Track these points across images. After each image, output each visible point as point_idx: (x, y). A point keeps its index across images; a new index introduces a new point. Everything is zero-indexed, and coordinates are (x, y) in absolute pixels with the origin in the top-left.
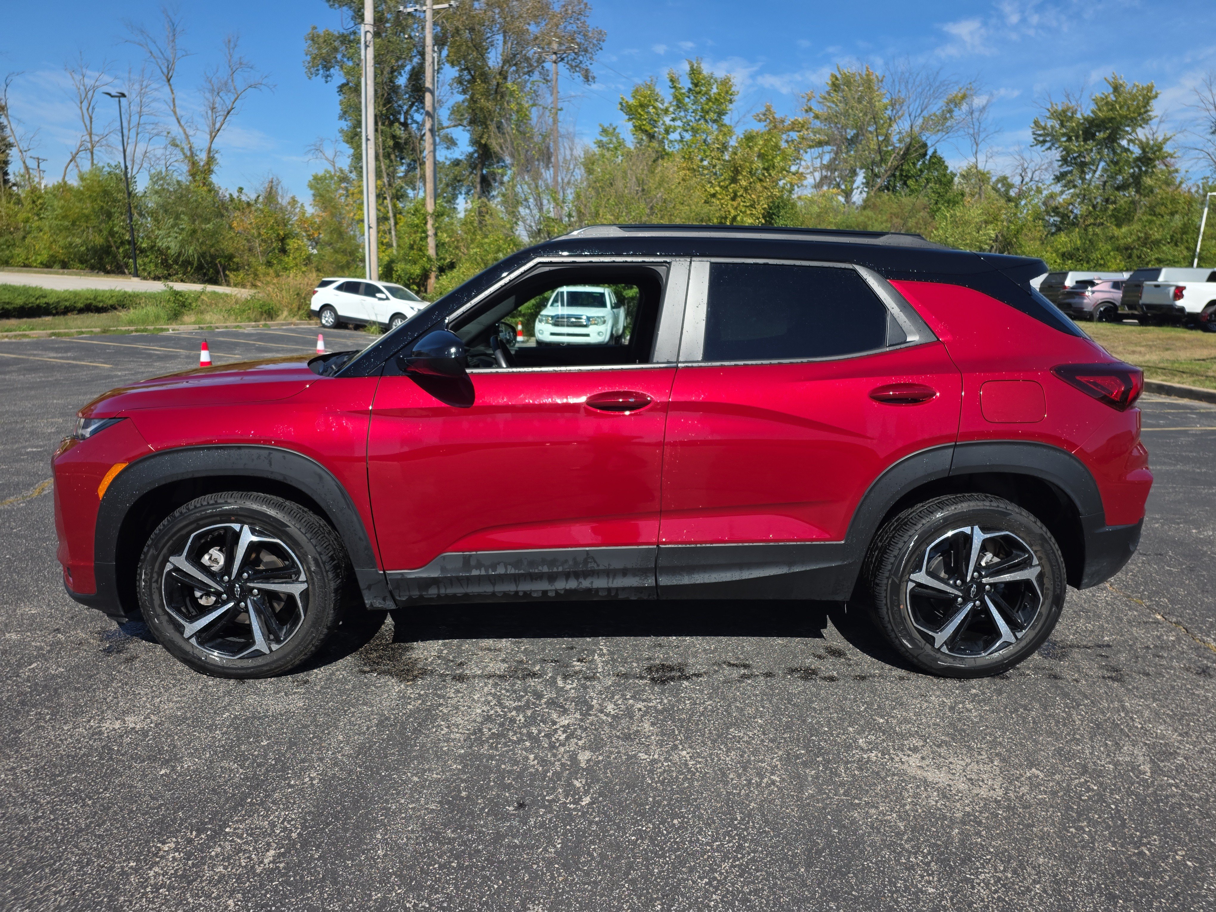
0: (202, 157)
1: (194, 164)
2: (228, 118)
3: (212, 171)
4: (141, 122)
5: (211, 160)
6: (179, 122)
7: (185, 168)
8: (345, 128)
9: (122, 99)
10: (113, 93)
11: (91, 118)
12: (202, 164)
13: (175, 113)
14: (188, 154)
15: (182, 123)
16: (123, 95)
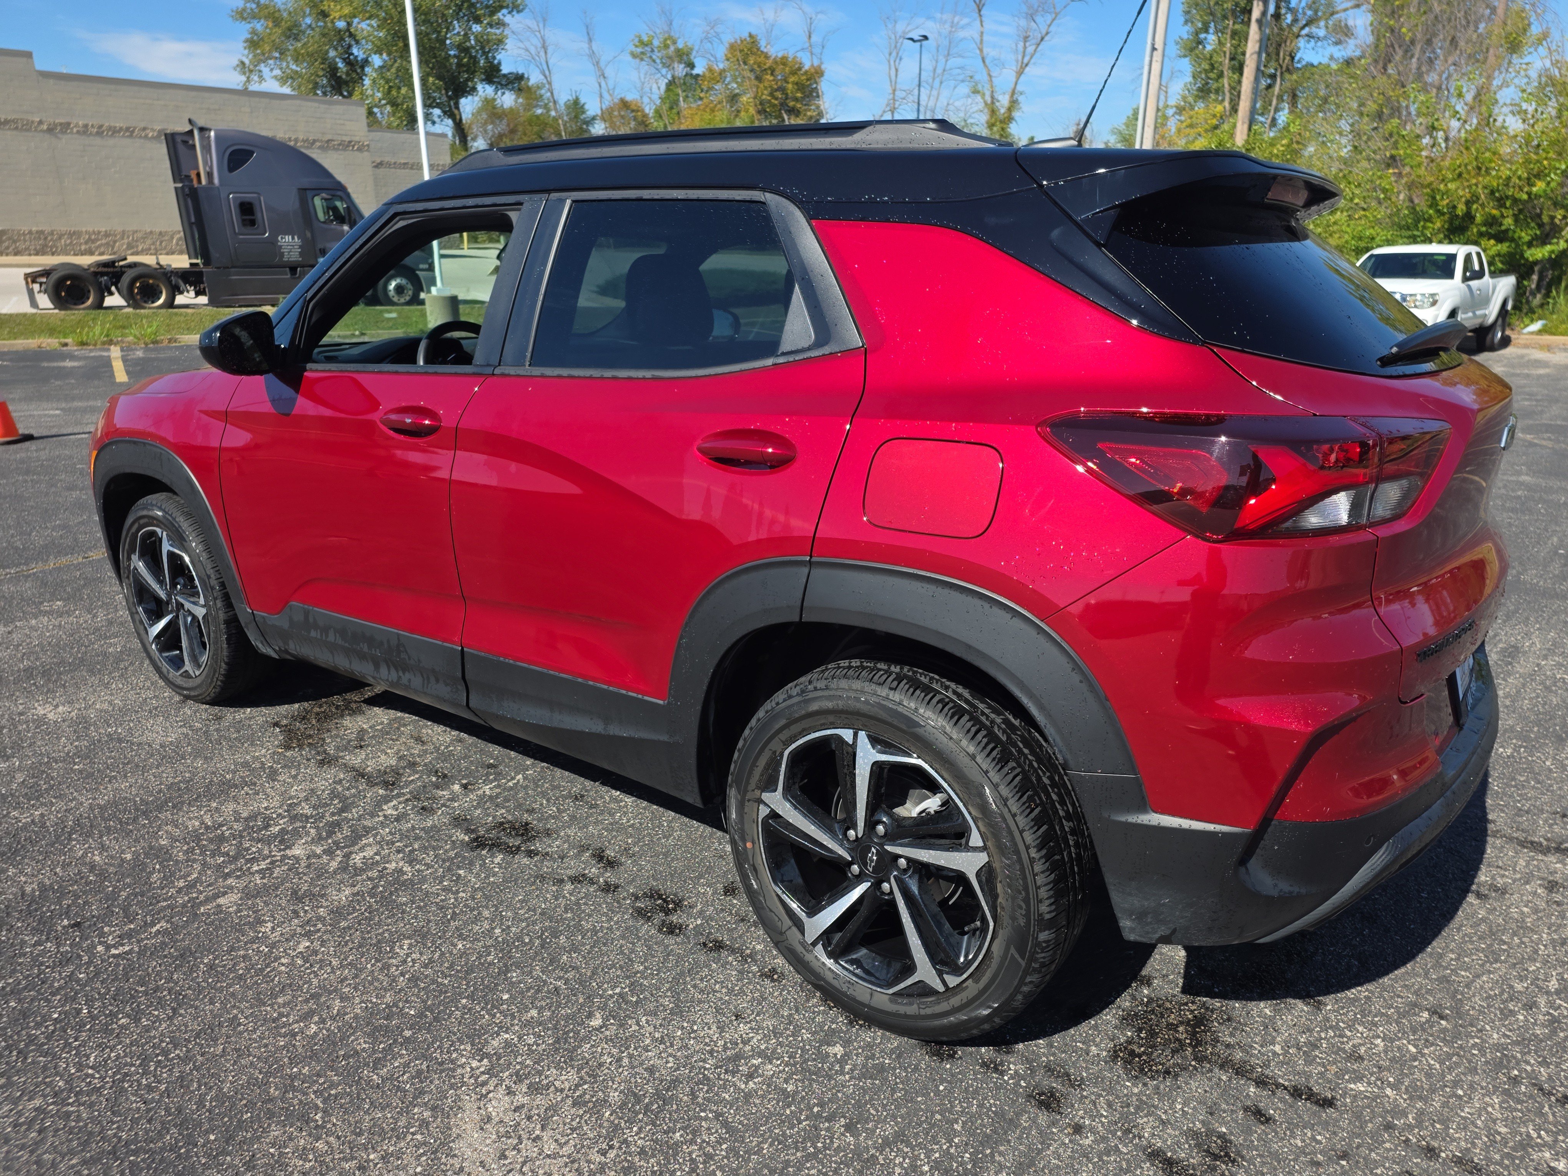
0: (1004, 101)
1: (993, 112)
2: (1040, 47)
3: (1013, 119)
4: (948, 67)
5: (1014, 104)
6: (984, 61)
7: (984, 118)
8: (1185, 36)
9: (925, 43)
10: (916, 38)
11: (897, 70)
12: (1003, 111)
13: (981, 50)
14: (989, 100)
15: (987, 61)
16: (926, 38)
